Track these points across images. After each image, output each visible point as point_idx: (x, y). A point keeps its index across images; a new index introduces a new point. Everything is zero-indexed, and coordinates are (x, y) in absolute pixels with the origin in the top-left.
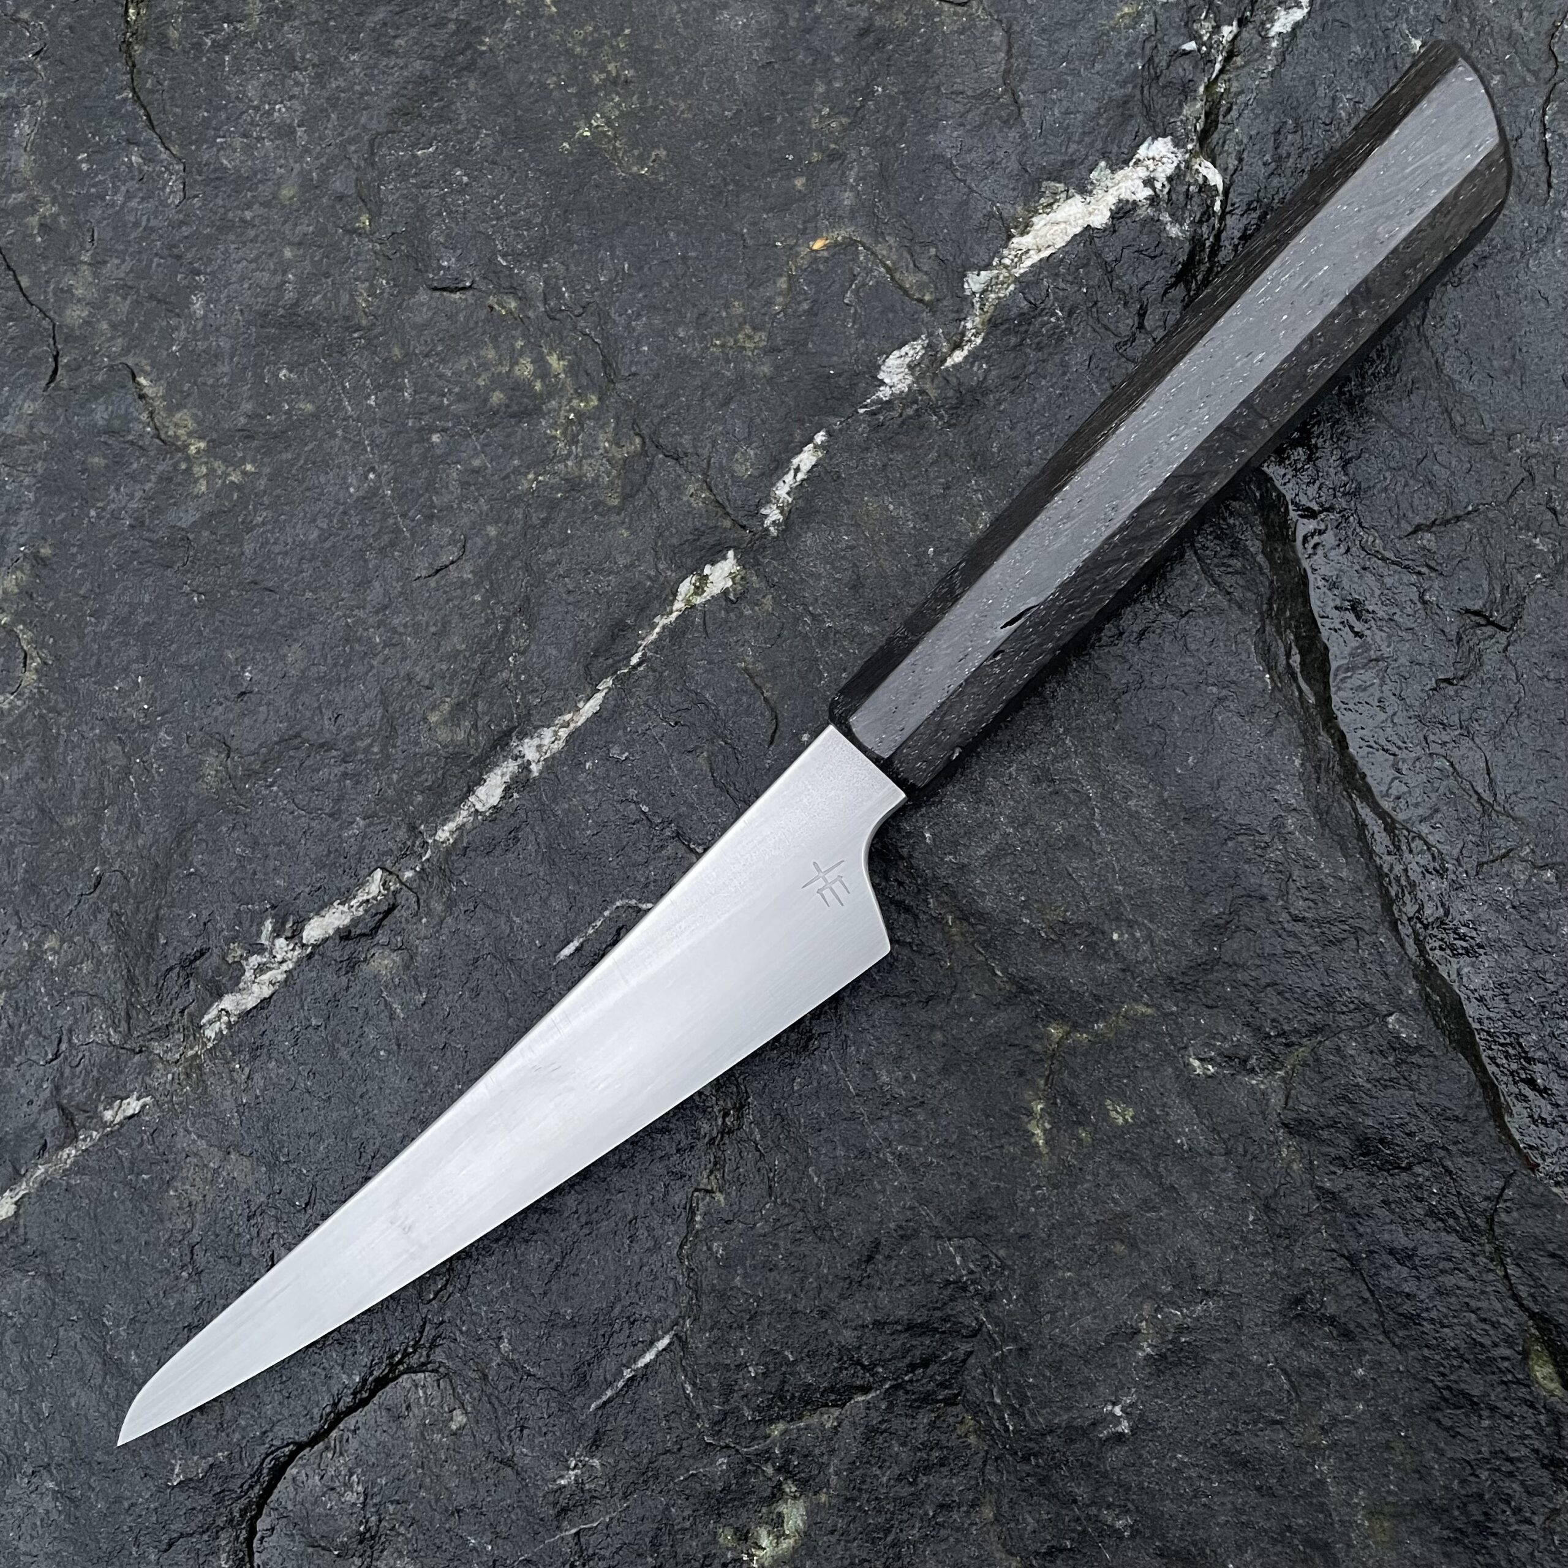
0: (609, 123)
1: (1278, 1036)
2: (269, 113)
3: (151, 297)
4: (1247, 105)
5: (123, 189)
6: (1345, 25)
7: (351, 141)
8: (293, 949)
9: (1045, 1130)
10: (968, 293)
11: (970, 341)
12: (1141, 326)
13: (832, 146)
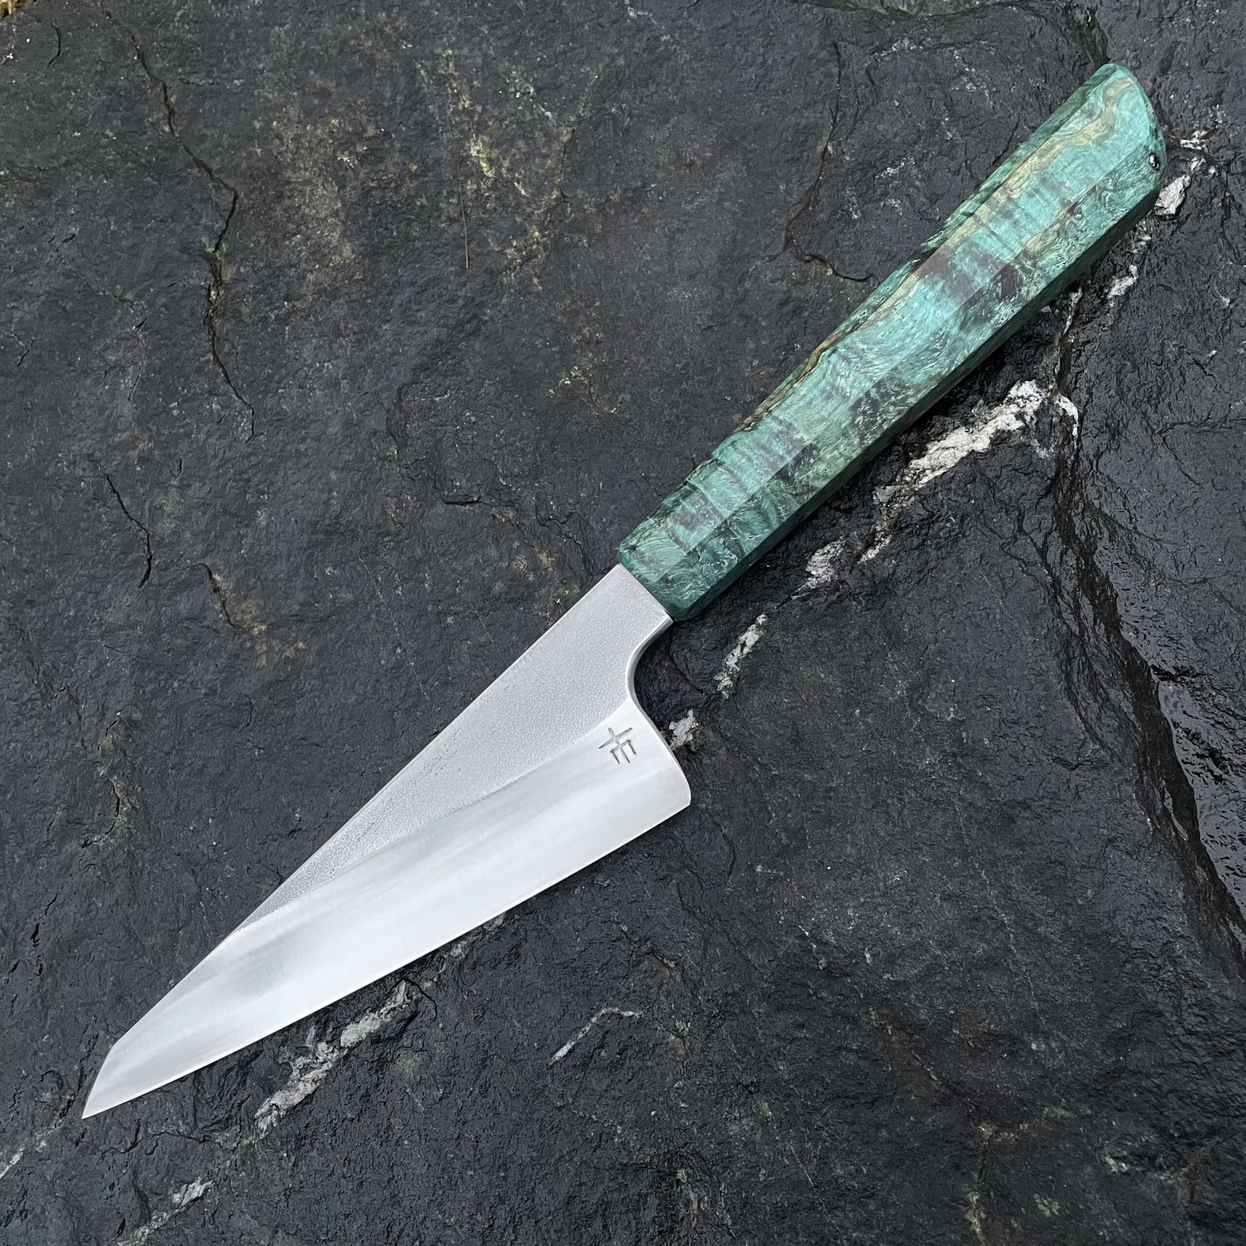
0: (584, 373)
1: (1180, 1137)
2: (319, 370)
3: (225, 512)
4: (1093, 352)
5: (206, 429)
6: (1167, 289)
7: (383, 390)
8: (333, 1052)
9: (981, 1220)
10: (876, 503)
11: (880, 541)
12: (1020, 529)
13: (762, 389)
